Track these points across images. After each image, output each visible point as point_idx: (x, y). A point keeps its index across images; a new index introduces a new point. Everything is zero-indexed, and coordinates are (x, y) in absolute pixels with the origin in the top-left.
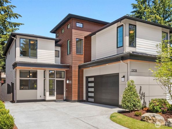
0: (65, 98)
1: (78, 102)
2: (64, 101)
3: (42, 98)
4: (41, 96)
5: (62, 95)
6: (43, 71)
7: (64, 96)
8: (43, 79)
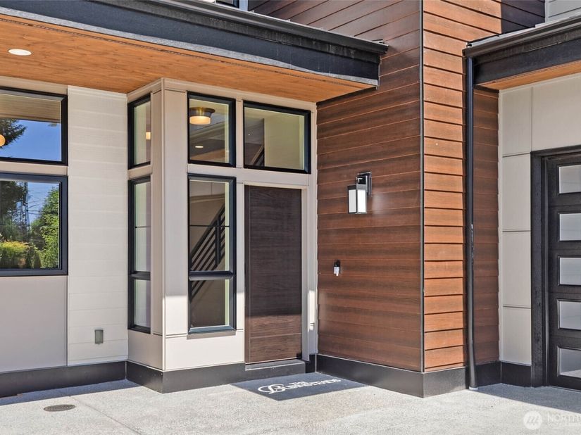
0: (311, 347)
1: (468, 386)
2: (309, 368)
3: (116, 349)
4: (99, 336)
5: (290, 319)
6: (122, 99)
7: (300, 327)
8: (122, 175)
